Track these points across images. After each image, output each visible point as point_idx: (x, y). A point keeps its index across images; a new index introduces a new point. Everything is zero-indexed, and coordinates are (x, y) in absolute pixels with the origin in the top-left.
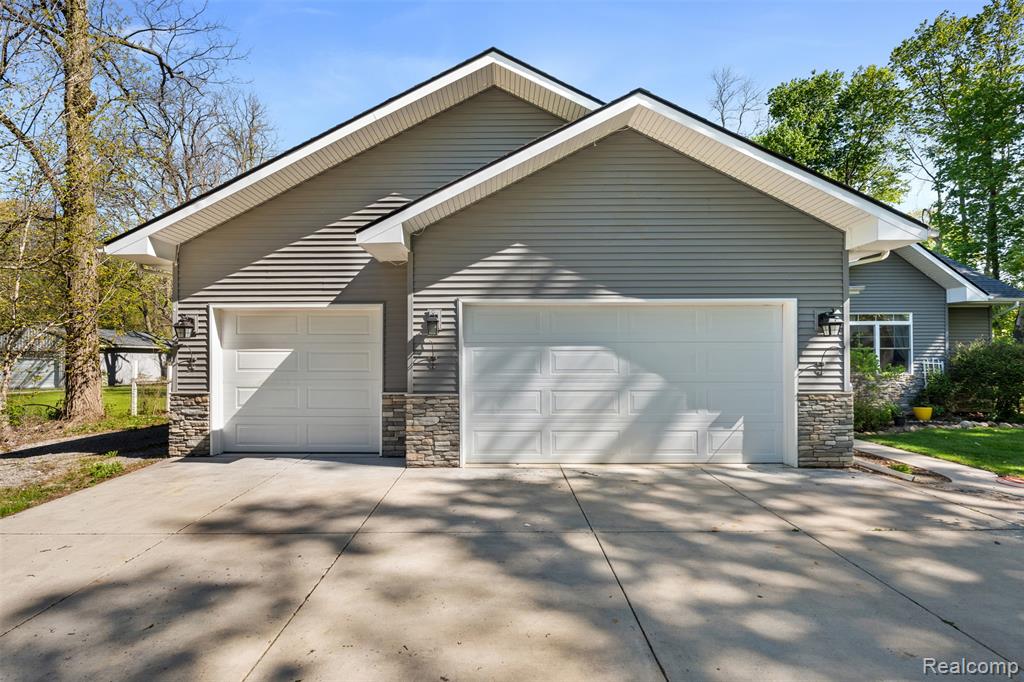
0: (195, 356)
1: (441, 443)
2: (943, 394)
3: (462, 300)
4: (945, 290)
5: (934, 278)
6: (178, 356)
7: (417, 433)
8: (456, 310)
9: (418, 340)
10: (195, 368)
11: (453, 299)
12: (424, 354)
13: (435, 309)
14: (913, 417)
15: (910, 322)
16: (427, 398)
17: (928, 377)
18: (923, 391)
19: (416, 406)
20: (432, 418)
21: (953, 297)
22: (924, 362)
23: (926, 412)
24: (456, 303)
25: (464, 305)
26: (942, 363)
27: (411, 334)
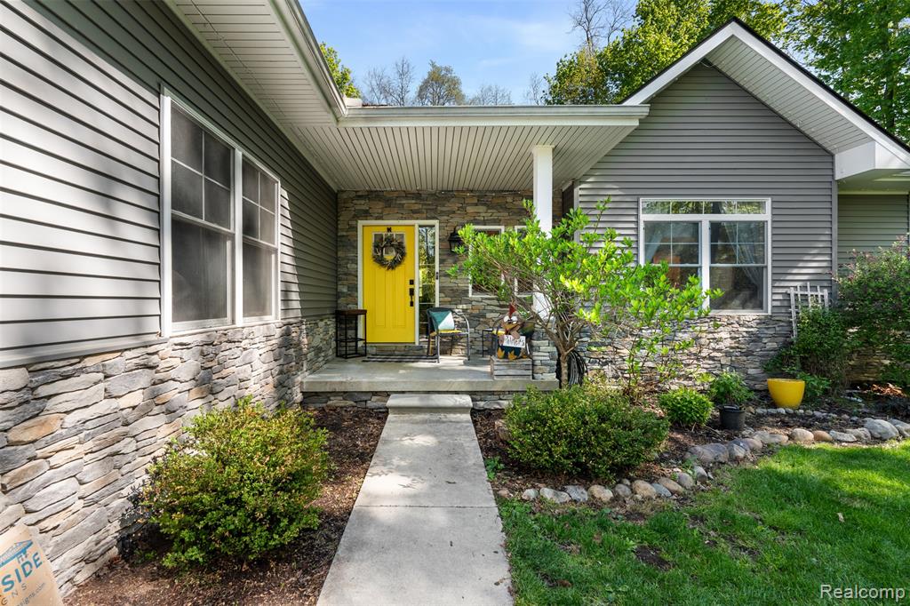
2: (827, 353)
4: (832, 156)
5: (810, 130)
14: (767, 398)
15: (766, 216)
17: (799, 321)
18: (788, 345)
21: (849, 165)
22: (792, 291)
23: (790, 390)
26: (826, 292)
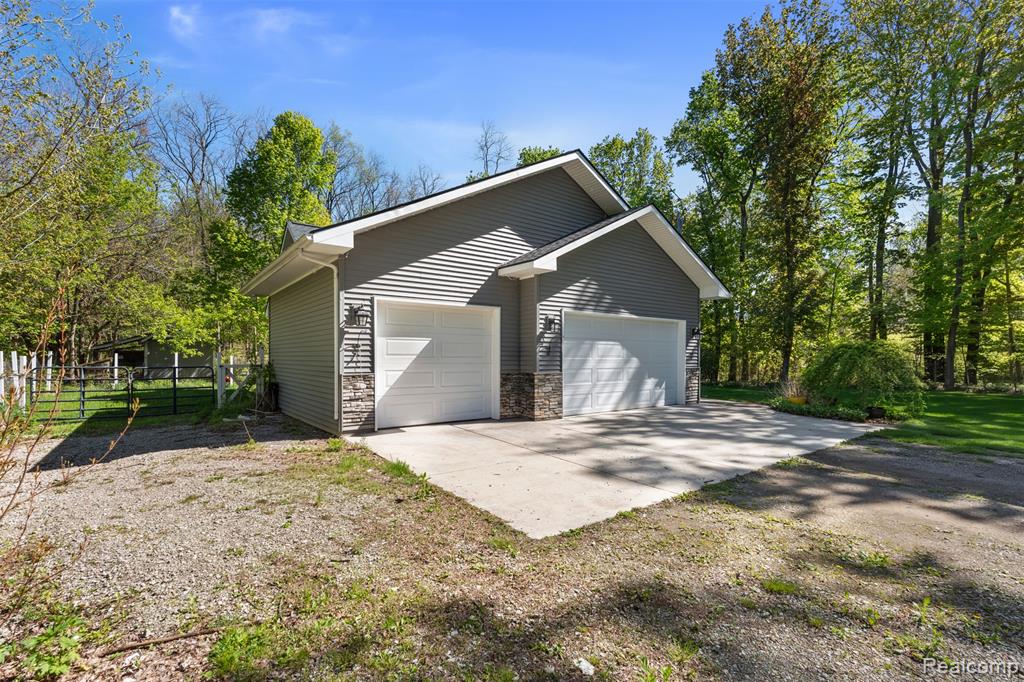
0: (360, 342)
1: (553, 403)
3: (564, 310)
6: (345, 342)
7: (540, 398)
8: (561, 316)
9: (542, 334)
10: (360, 353)
11: (559, 309)
12: (544, 345)
13: (551, 315)
16: (546, 375)
19: (540, 380)
20: (548, 388)
24: (560, 311)
25: (566, 314)
27: (539, 331)
